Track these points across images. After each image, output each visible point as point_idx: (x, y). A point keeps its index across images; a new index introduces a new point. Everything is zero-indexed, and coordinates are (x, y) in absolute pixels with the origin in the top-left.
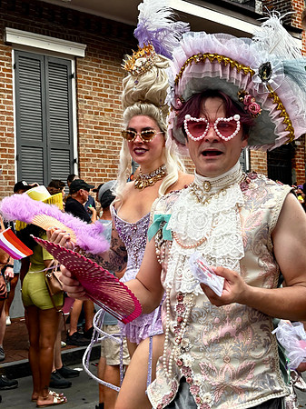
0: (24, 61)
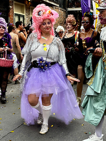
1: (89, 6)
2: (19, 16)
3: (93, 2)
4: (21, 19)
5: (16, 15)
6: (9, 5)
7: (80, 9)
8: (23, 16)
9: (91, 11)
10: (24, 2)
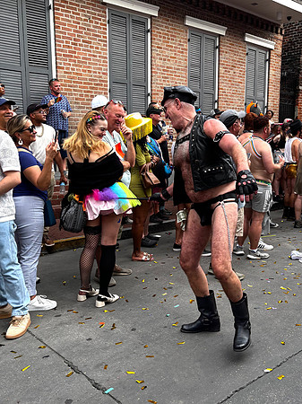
0: (115, 18)
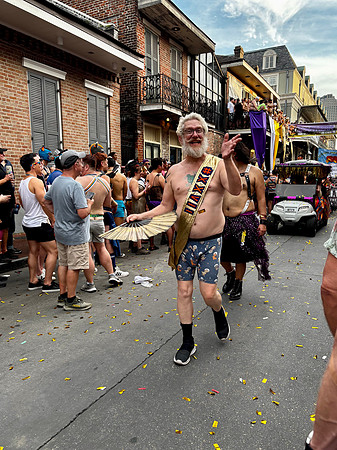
1: (265, 126)
2: (152, 146)
3: (270, 119)
4: (155, 151)
5: (147, 144)
6: (136, 129)
7: (248, 131)
8: (158, 147)
9: (268, 134)
10: (159, 124)
